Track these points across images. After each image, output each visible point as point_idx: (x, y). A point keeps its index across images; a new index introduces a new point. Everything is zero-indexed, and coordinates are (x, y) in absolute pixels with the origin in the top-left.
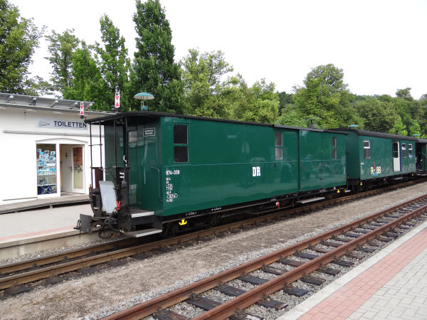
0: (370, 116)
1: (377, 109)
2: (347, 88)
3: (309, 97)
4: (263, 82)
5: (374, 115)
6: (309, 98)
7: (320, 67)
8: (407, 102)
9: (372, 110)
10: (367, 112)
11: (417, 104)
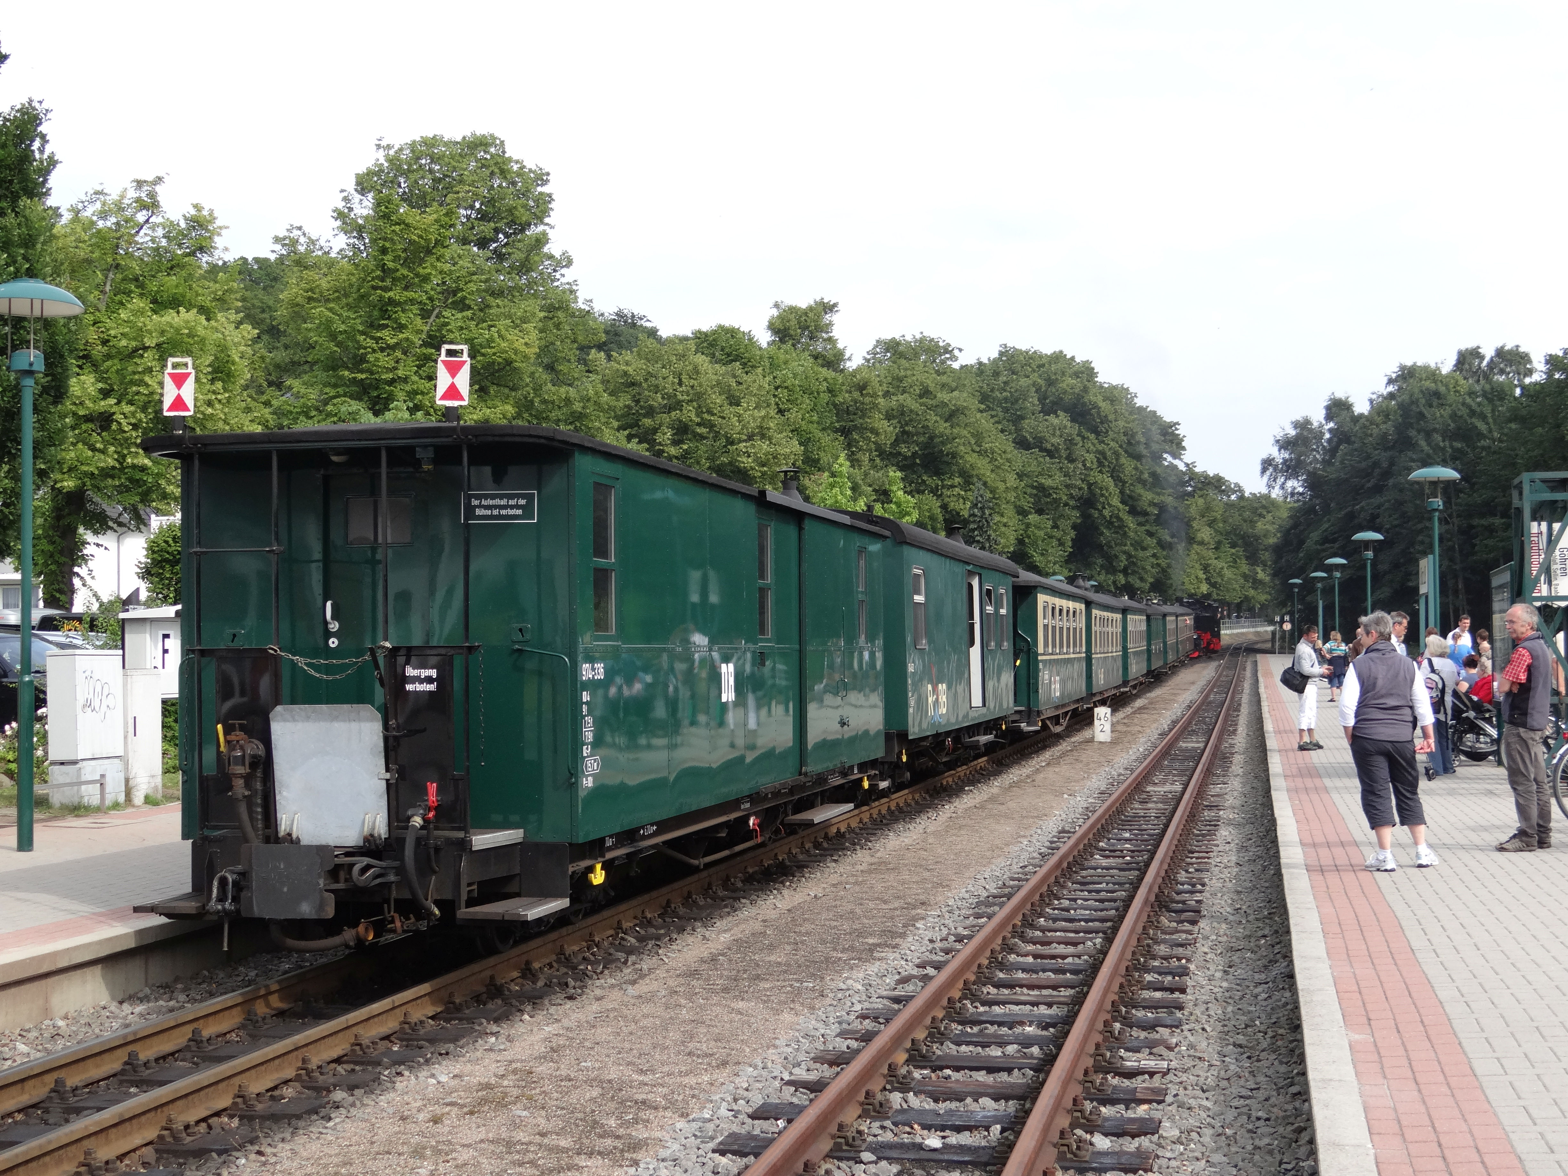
0: (665, 436)
1: (698, 397)
2: (566, 276)
3: (386, 309)
4: (151, 205)
5: (682, 431)
6: (384, 313)
7: (430, 143)
8: (825, 372)
9: (677, 405)
10: (651, 412)
11: (862, 387)
